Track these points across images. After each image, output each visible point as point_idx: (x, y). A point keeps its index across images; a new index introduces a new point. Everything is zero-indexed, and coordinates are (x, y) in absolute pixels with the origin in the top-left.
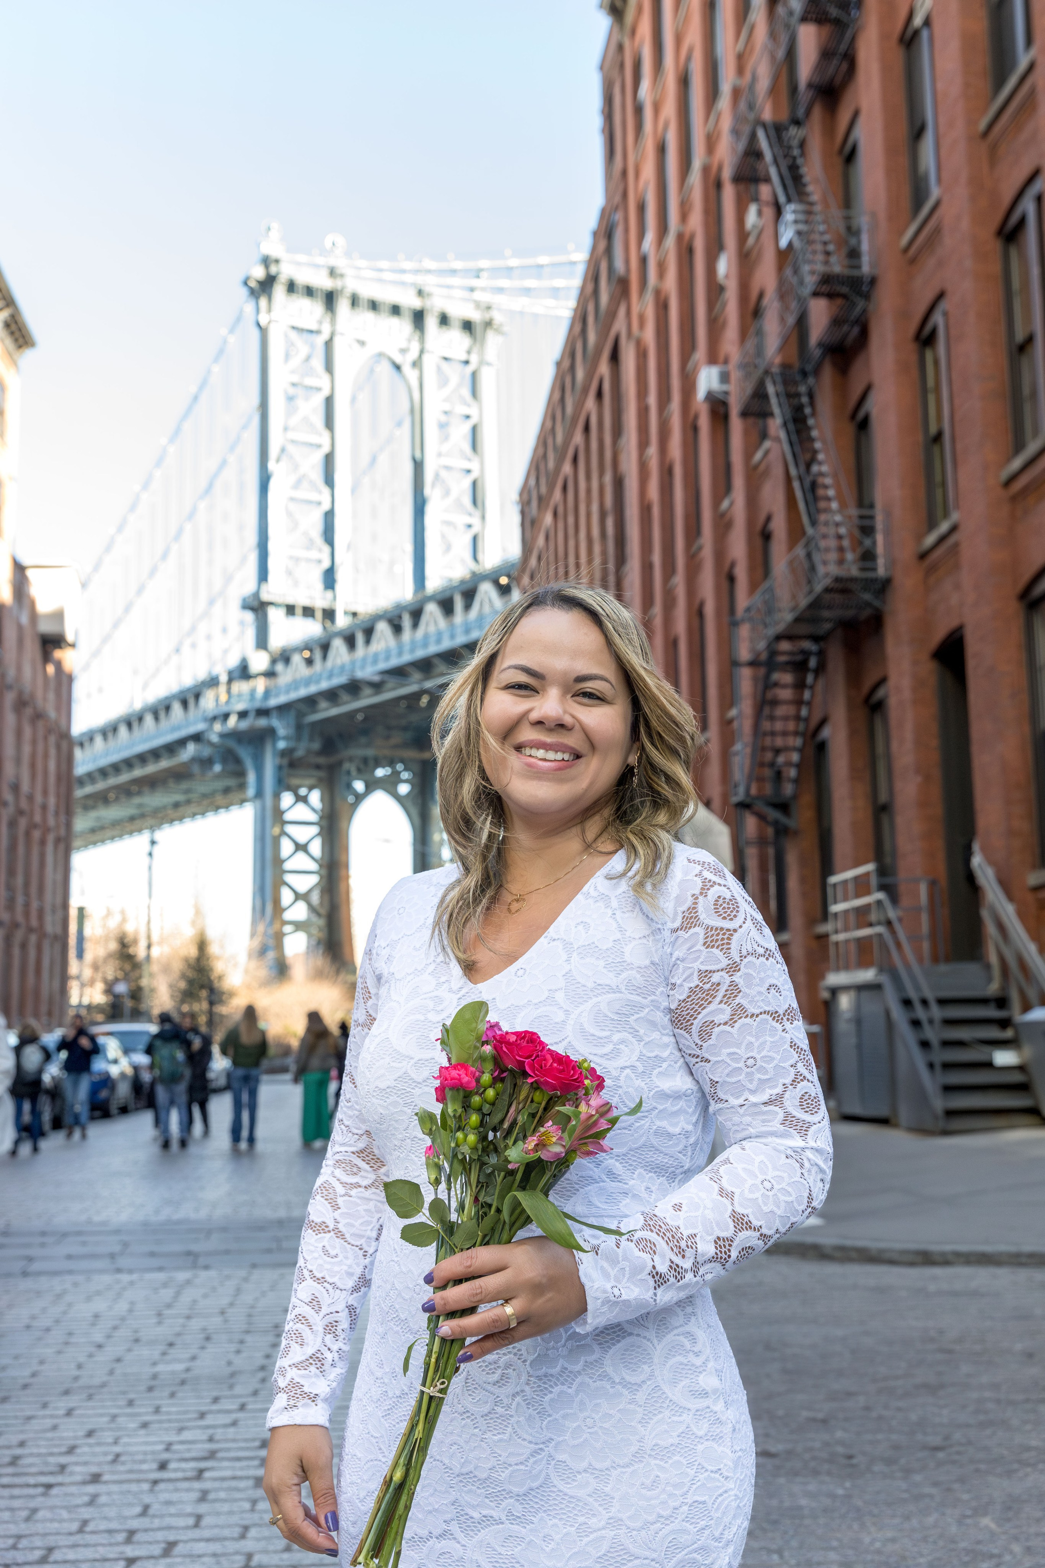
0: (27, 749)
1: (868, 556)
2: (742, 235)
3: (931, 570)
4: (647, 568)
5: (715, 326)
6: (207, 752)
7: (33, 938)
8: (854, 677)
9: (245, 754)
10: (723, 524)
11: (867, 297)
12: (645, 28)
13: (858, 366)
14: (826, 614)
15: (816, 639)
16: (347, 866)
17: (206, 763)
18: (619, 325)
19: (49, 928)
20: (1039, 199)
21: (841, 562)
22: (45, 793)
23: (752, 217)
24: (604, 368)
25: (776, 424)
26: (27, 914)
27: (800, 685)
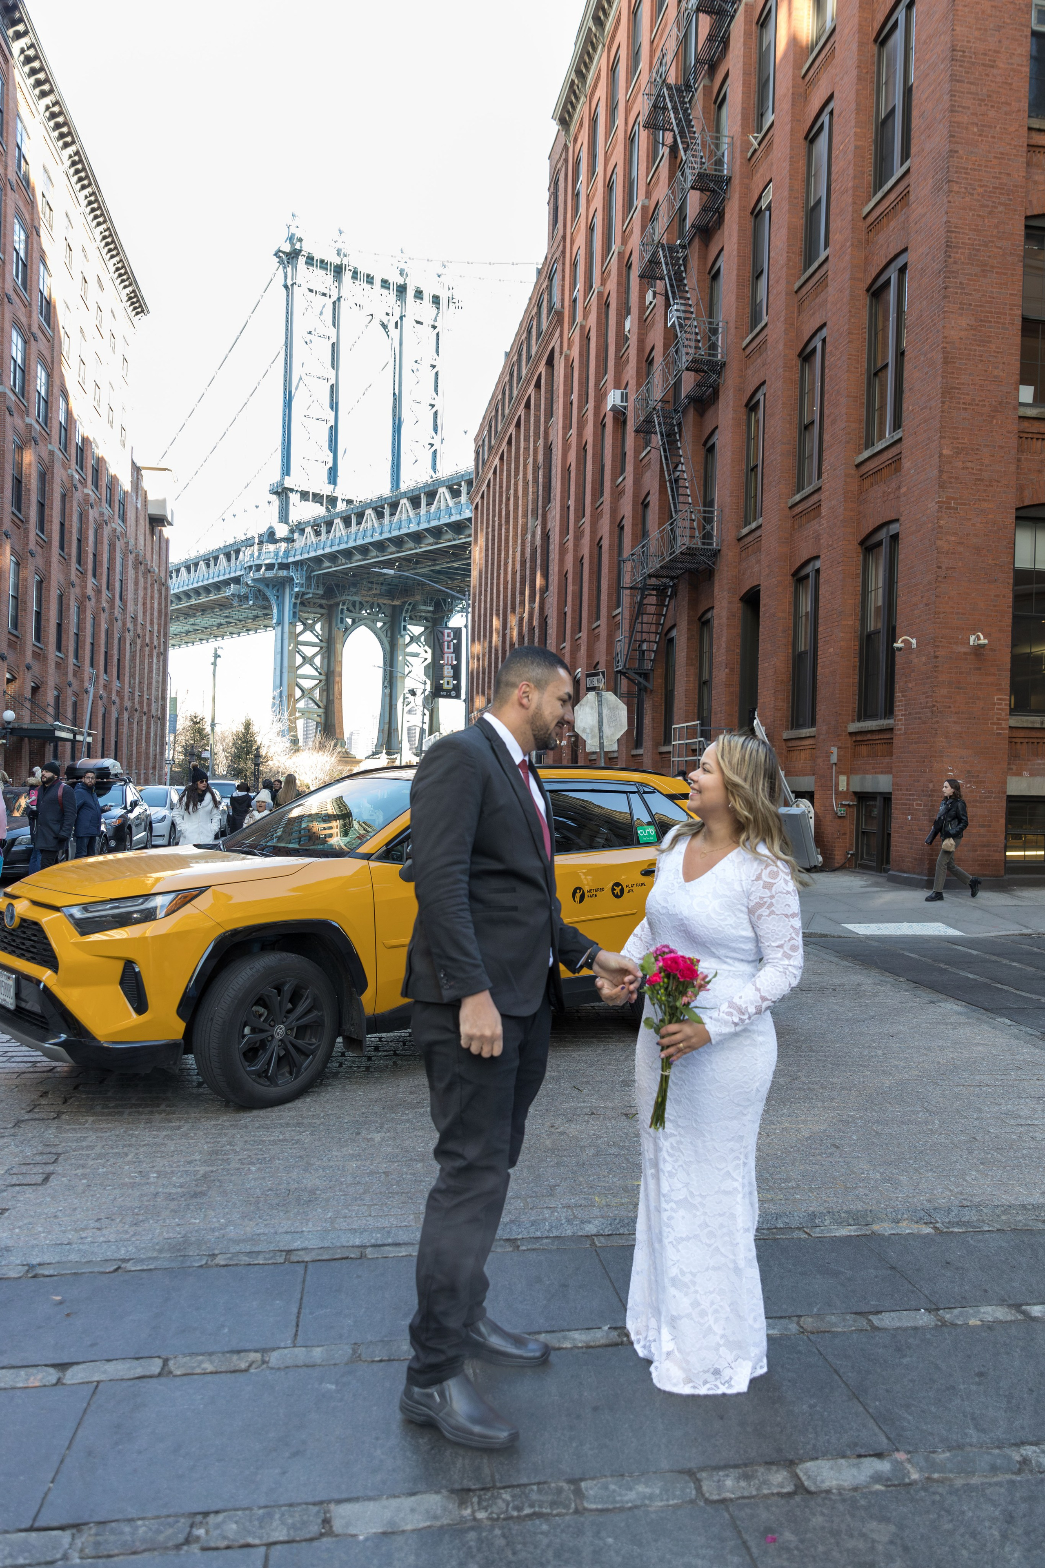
0: (141, 593)
1: (707, 536)
2: (642, 308)
3: (744, 549)
4: (565, 509)
5: (620, 362)
6: (243, 591)
7: (145, 718)
8: (694, 603)
9: (270, 594)
10: (618, 493)
11: (719, 374)
12: (584, 137)
13: (710, 413)
14: (680, 565)
15: (672, 578)
16: (340, 675)
17: (243, 598)
18: (555, 342)
19: (154, 713)
20: (824, 340)
21: (692, 537)
22: (152, 623)
23: (649, 296)
24: (542, 368)
25: (657, 440)
26: (141, 703)
27: (660, 604)
